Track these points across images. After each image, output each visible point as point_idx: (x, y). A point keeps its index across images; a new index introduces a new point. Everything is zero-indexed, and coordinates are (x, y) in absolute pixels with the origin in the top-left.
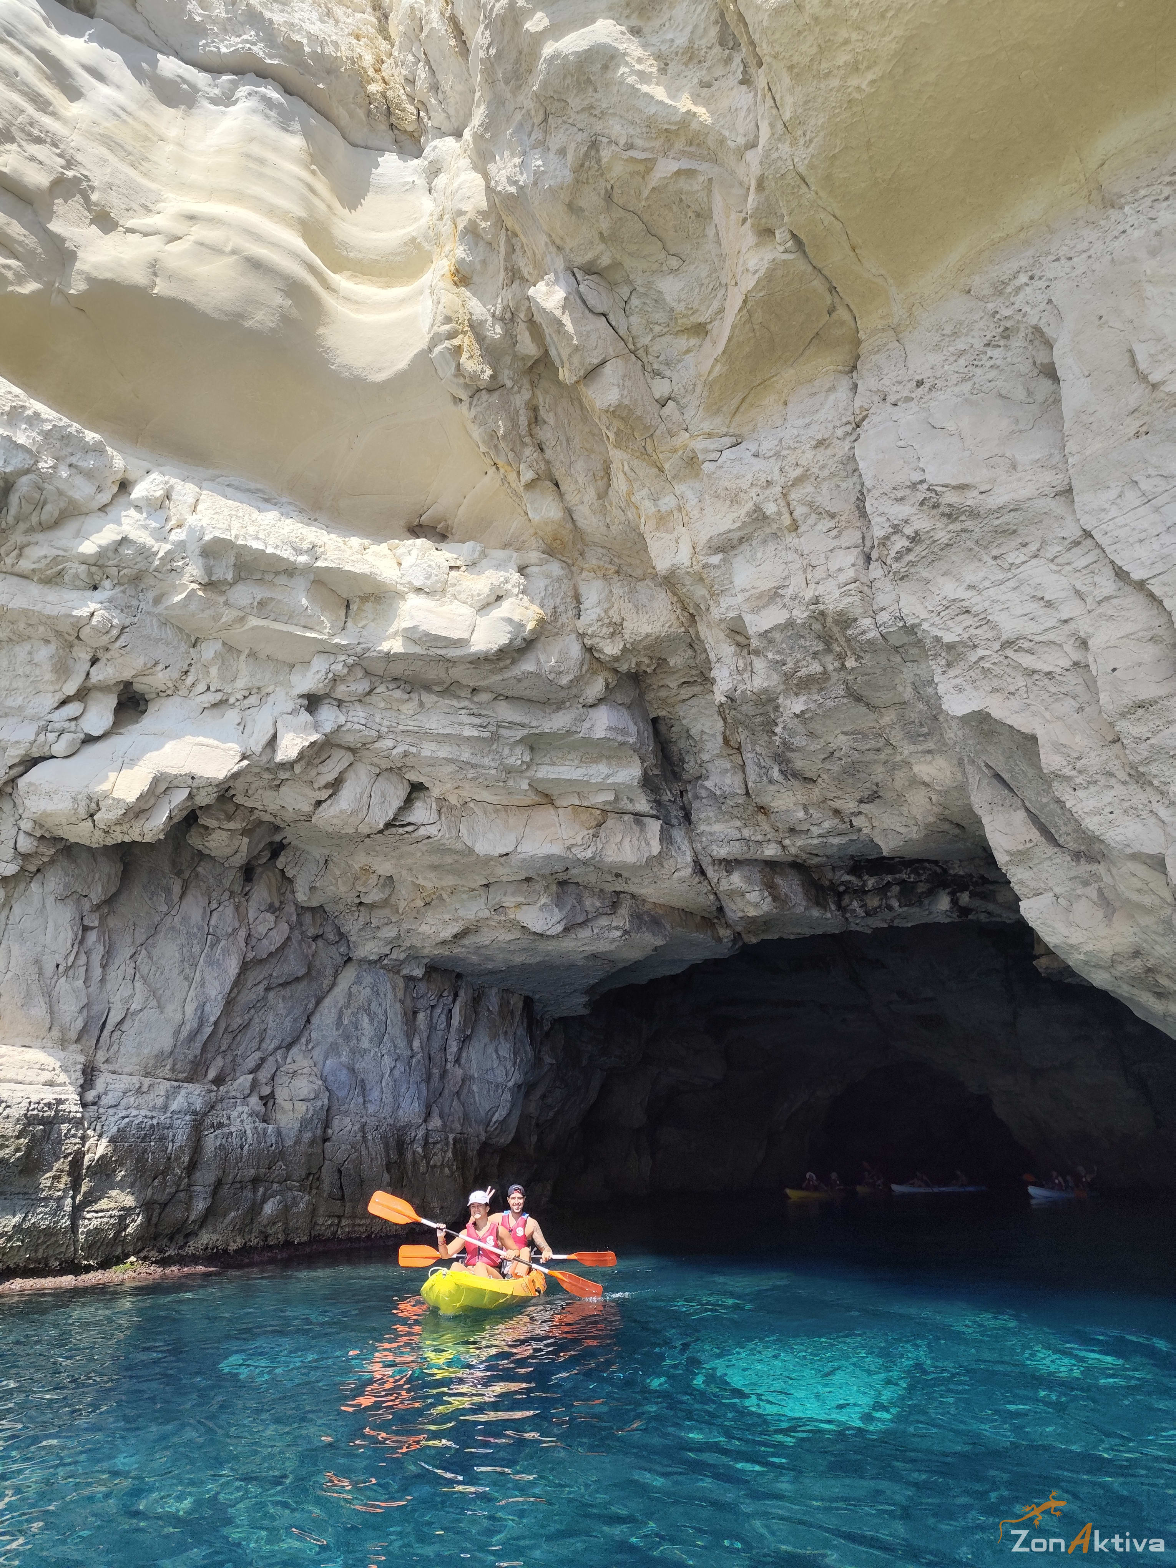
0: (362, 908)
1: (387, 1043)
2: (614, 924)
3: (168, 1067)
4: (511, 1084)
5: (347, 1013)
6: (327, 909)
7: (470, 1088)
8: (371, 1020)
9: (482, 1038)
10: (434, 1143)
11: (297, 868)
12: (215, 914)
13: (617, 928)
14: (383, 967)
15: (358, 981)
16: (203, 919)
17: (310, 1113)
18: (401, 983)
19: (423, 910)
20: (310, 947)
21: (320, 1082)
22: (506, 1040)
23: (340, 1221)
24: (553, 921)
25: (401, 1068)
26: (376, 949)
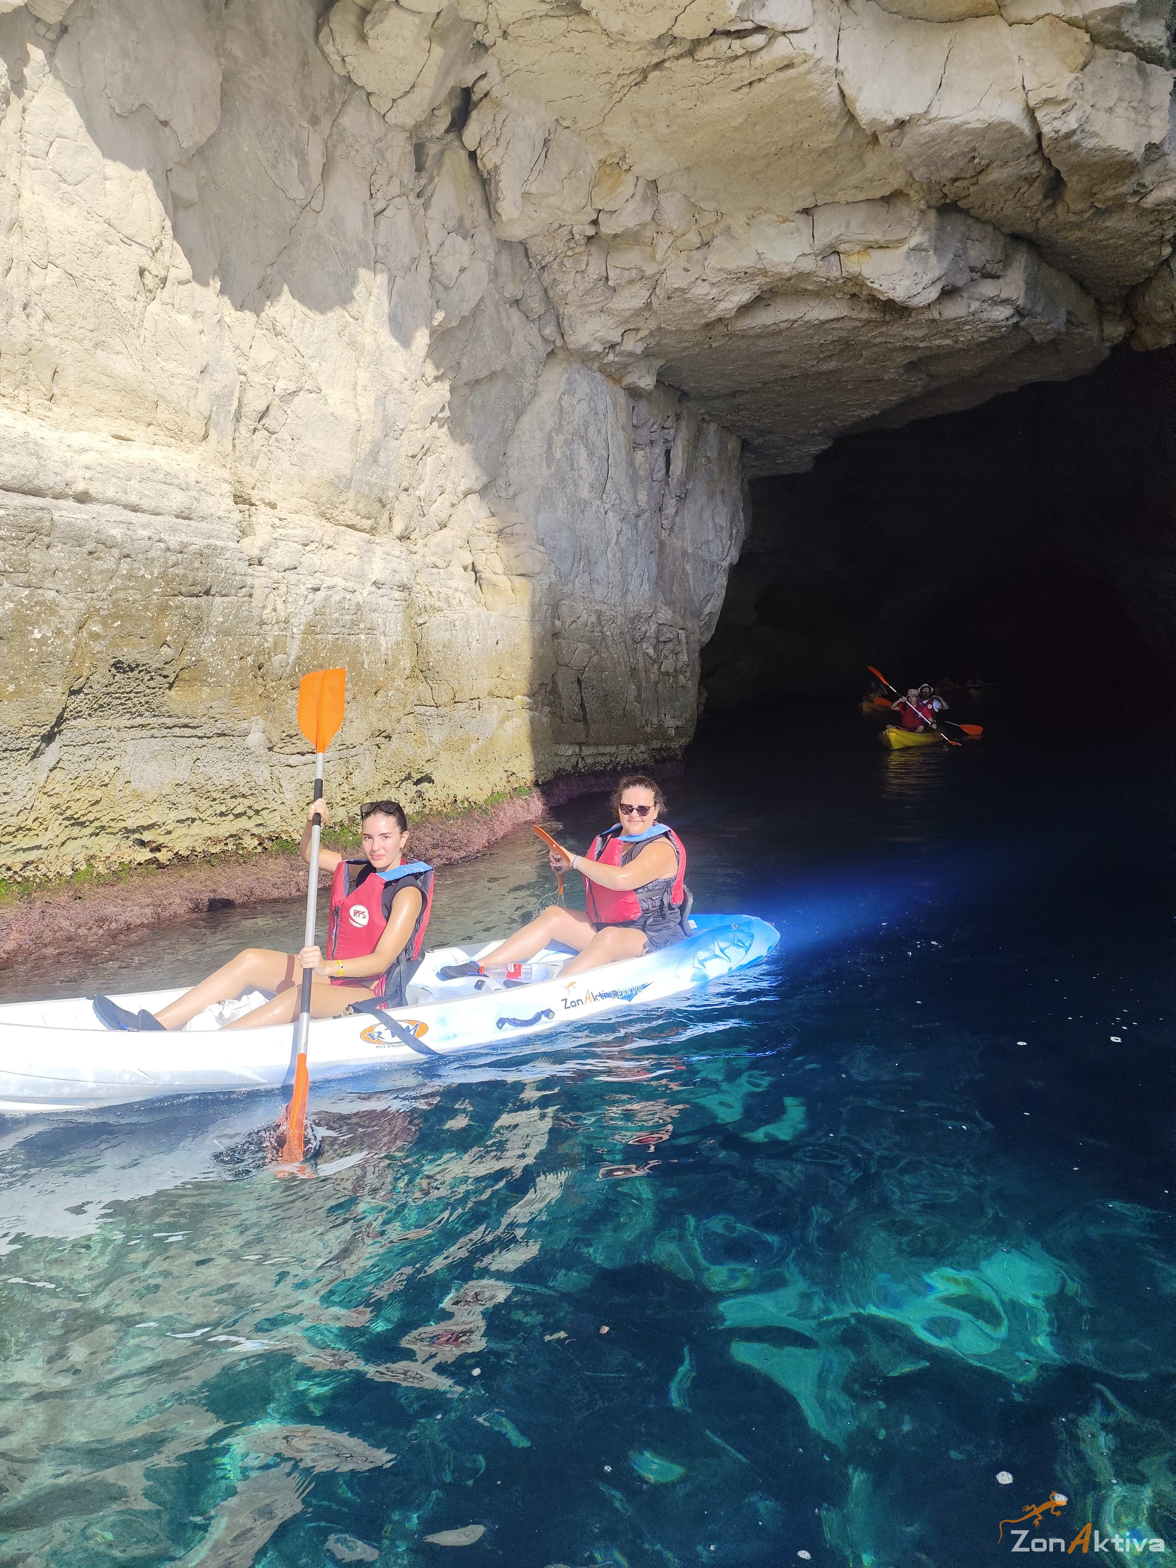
0: (593, 249)
1: (611, 496)
2: (1004, 296)
3: (350, 505)
4: (725, 564)
5: (559, 439)
6: (533, 249)
7: (684, 569)
8: (591, 454)
9: (699, 496)
10: (665, 642)
11: (501, 150)
12: (383, 221)
13: (1005, 302)
14: (601, 370)
15: (570, 390)
16: (365, 227)
17: (538, 595)
18: (622, 397)
19: (697, 255)
20: (509, 318)
21: (542, 548)
22: (724, 502)
23: (580, 750)
24: (927, 279)
25: (627, 532)
26: (602, 333)
